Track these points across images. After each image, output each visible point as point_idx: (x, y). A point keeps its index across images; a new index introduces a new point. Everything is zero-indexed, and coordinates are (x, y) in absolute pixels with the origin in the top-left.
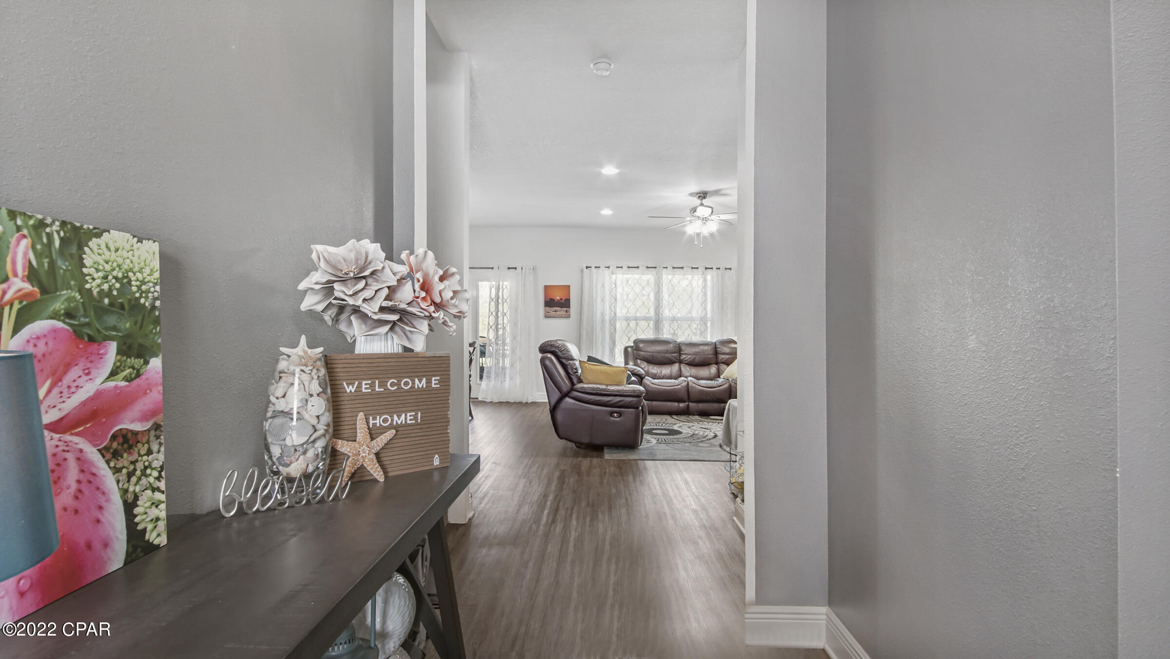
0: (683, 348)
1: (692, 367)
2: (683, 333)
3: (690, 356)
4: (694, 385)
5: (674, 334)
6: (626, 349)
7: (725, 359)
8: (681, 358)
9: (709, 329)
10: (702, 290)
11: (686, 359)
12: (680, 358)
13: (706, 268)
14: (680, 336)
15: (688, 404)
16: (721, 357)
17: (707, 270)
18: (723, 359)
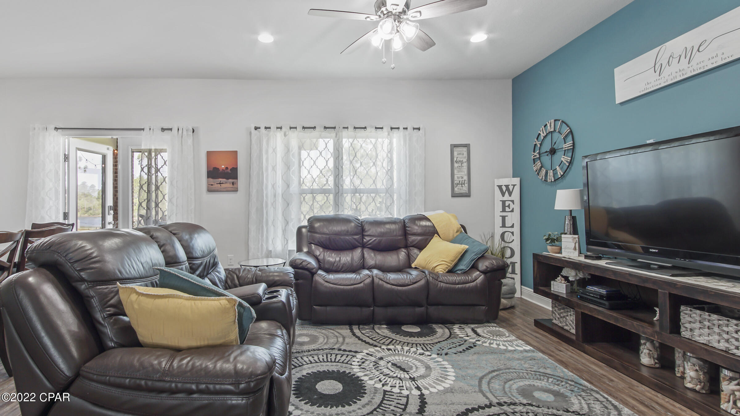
0: (367, 227)
1: (377, 253)
2: (367, 208)
3: (375, 239)
4: (381, 282)
5: (356, 210)
6: (299, 230)
7: (417, 241)
8: (365, 240)
9: (396, 203)
10: (387, 155)
11: (370, 242)
12: (363, 240)
13: (392, 128)
14: (363, 212)
15: (374, 310)
16: (412, 238)
17: (393, 130)
18: (413, 241)
